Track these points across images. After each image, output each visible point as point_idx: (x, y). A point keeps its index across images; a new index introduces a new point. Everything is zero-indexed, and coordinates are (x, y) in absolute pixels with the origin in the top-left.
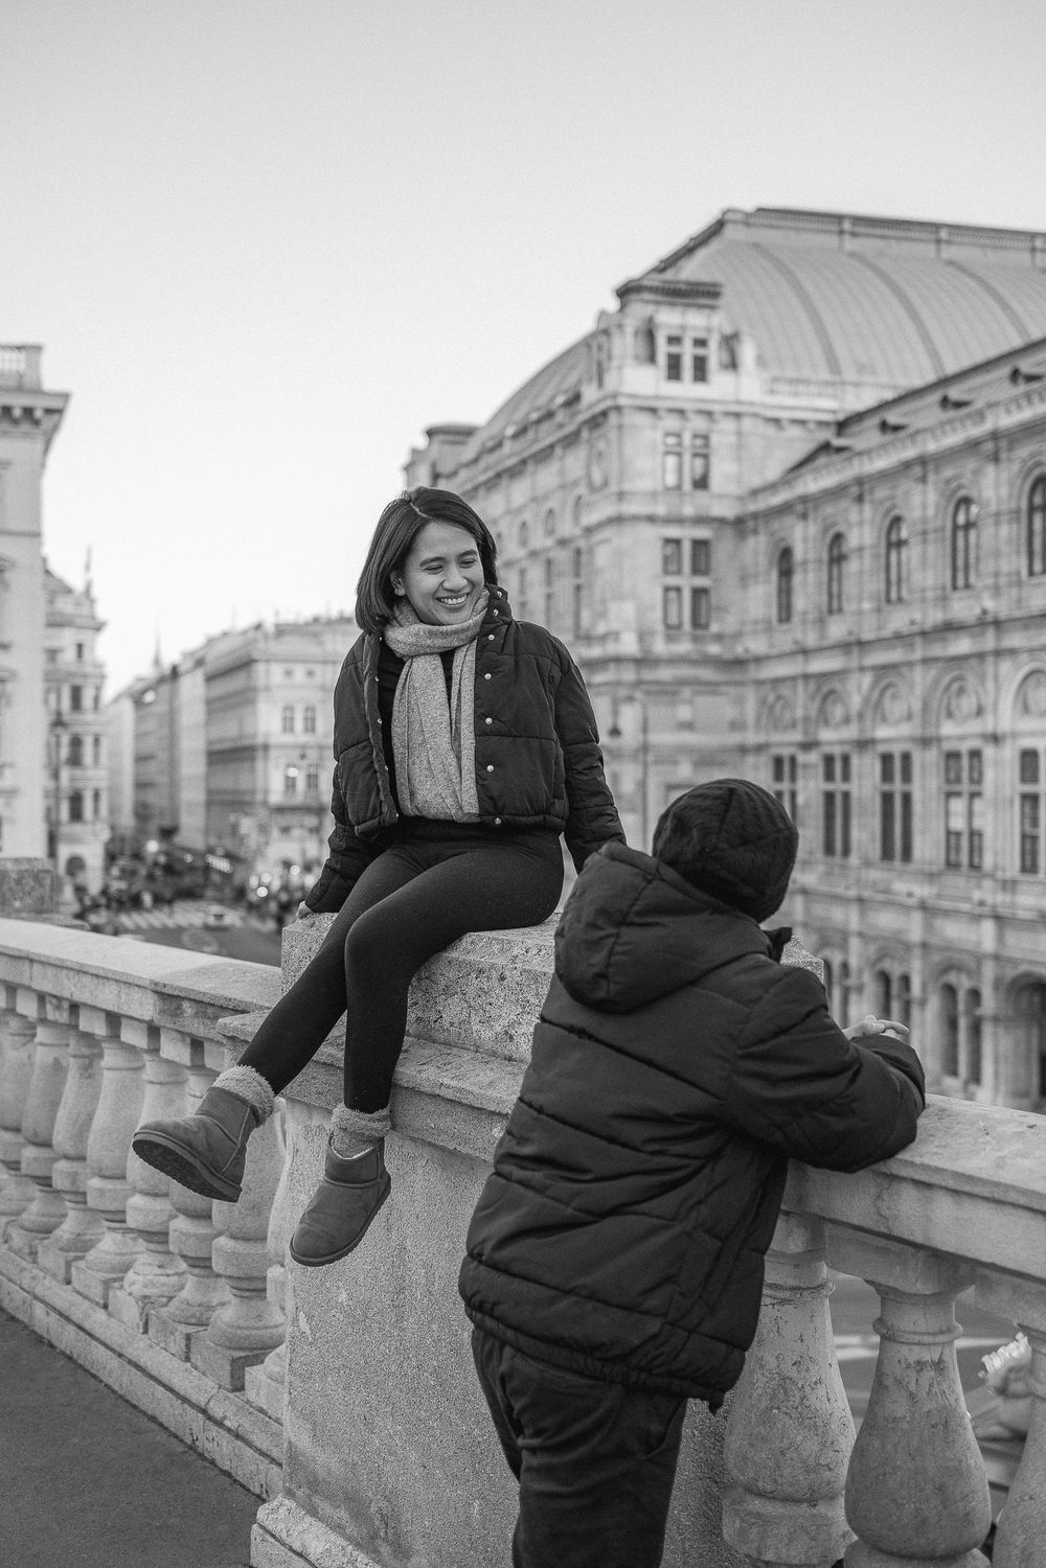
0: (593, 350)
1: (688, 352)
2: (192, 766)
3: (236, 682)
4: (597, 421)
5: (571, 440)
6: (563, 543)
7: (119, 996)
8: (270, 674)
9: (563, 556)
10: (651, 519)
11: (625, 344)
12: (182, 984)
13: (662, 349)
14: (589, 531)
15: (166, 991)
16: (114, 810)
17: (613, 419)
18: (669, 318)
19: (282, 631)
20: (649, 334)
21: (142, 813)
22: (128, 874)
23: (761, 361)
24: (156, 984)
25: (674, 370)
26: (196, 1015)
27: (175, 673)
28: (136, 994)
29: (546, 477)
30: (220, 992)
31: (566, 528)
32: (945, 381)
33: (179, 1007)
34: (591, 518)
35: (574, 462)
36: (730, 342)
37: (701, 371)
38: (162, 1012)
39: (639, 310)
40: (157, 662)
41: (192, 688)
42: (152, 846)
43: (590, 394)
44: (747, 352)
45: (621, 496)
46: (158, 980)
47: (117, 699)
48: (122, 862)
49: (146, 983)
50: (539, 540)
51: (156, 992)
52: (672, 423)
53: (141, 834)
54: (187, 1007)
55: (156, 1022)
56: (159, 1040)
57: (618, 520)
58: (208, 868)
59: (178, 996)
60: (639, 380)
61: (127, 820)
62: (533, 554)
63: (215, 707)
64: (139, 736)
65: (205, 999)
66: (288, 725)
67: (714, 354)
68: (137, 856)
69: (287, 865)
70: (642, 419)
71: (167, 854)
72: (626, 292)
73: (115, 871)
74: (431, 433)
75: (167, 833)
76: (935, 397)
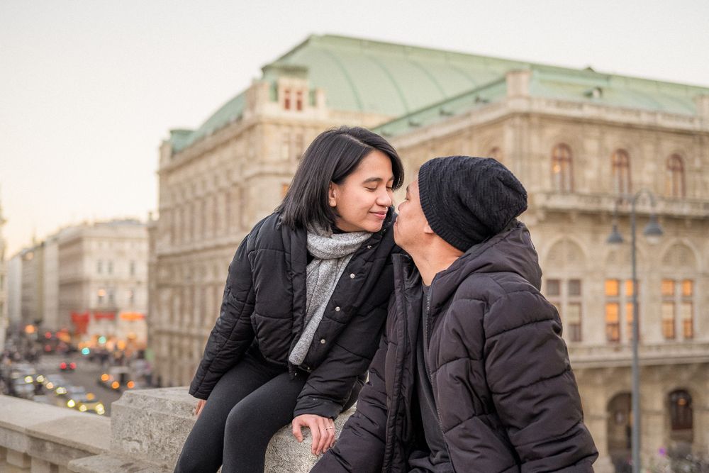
0: (249, 96)
1: (293, 99)
2: (51, 289)
3: (74, 249)
4: (251, 128)
5: (238, 137)
6: (235, 185)
7: (6, 437)
8: (91, 246)
9: (235, 191)
10: (277, 174)
11: (265, 93)
12: (45, 431)
13: (282, 96)
14: (247, 179)
15: (34, 435)
16: (10, 311)
17: (258, 127)
18: (285, 81)
19: (97, 225)
20: (275, 88)
21: (25, 313)
22: (17, 343)
23: (328, 103)
24: (29, 431)
25: (287, 104)
26: (54, 451)
27: (43, 245)
28: (16, 437)
29: (227, 154)
30: (68, 438)
31: (236, 177)
32: (409, 115)
33: (43, 446)
34: (248, 173)
35: (240, 147)
36: (313, 94)
37: (299, 106)
38: (32, 448)
39: (271, 77)
40: (34, 239)
41: (52, 253)
42: (30, 329)
43: (248, 116)
44: (321, 99)
45: (262, 163)
46: (29, 429)
47: (14, 257)
48: (15, 337)
49: (23, 431)
50: (224, 183)
51: (29, 436)
52: (286, 130)
53: (24, 324)
54: (49, 447)
55: (29, 454)
56: (30, 462)
57: (261, 175)
58: (58, 341)
59: (42, 440)
60: (270, 110)
61: (17, 316)
62: (221, 190)
63: (63, 261)
64: (24, 275)
65: (60, 442)
66: (100, 270)
67: (306, 99)
68: (22, 334)
69: (98, 337)
70: (271, 128)
71: (38, 334)
72: (265, 69)
73: (11, 341)
74: (172, 132)
75: (38, 323)
76: (405, 123)
